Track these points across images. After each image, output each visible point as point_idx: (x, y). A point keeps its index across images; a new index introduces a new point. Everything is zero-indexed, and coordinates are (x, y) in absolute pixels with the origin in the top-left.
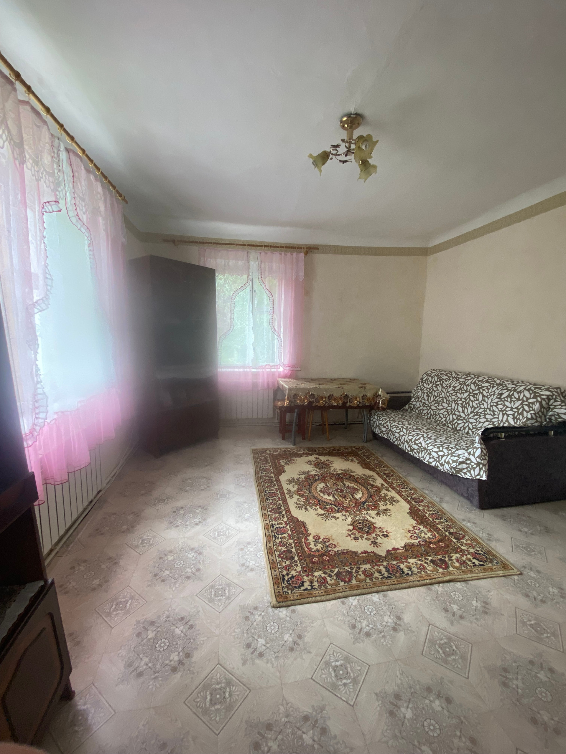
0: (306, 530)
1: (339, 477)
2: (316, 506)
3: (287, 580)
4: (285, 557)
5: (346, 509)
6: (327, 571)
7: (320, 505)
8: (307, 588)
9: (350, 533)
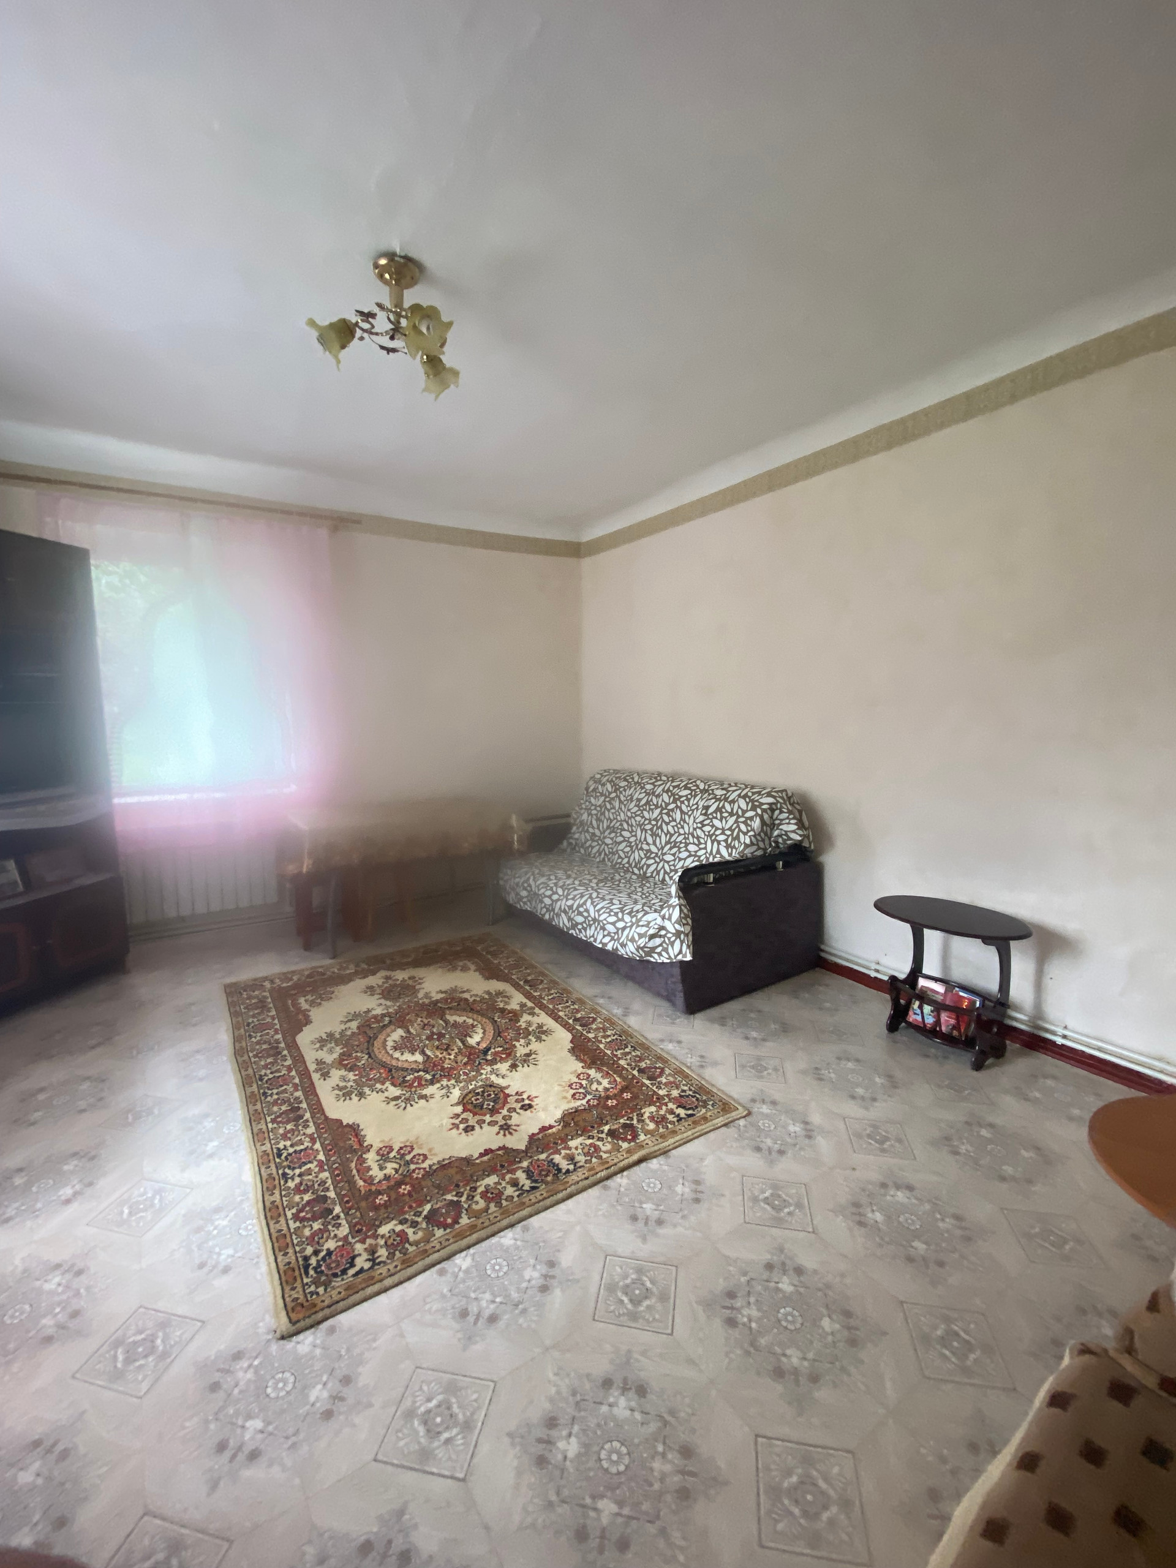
0: (360, 1143)
1: (435, 1009)
2: (383, 1084)
3: (314, 1265)
4: (309, 1216)
5: (448, 1074)
6: (407, 1217)
7: (393, 1077)
8: (362, 1268)
9: (457, 1121)
